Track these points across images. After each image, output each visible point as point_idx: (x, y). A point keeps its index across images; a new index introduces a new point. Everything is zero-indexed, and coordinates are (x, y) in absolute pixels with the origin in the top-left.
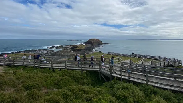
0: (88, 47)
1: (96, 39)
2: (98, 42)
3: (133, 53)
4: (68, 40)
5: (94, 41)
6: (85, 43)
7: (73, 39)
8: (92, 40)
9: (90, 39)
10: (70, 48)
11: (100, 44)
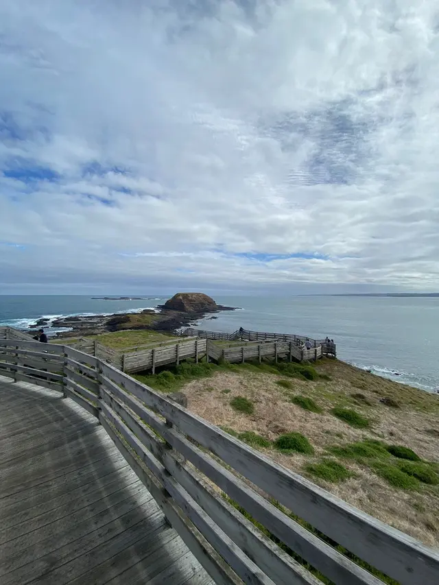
0: (167, 318)
1: (198, 294)
2: (202, 304)
3: (241, 329)
4: (106, 298)
5: (191, 300)
6: (160, 307)
7: (123, 294)
8: (185, 296)
9: (178, 295)
10: (105, 325)
11: (208, 311)
